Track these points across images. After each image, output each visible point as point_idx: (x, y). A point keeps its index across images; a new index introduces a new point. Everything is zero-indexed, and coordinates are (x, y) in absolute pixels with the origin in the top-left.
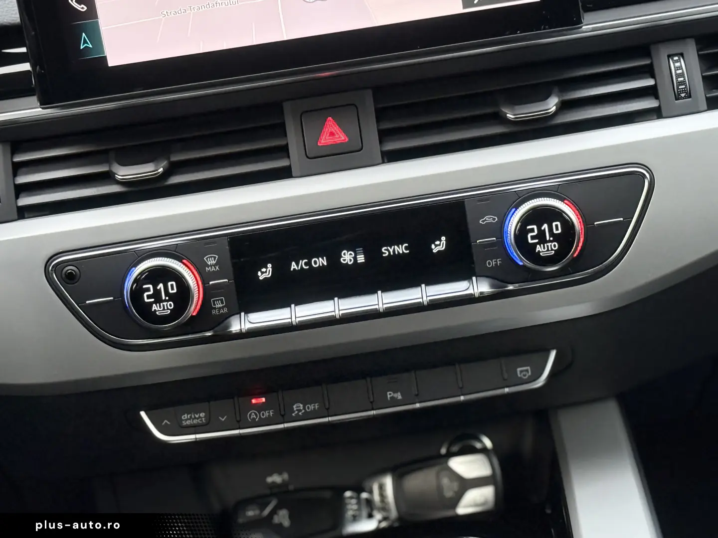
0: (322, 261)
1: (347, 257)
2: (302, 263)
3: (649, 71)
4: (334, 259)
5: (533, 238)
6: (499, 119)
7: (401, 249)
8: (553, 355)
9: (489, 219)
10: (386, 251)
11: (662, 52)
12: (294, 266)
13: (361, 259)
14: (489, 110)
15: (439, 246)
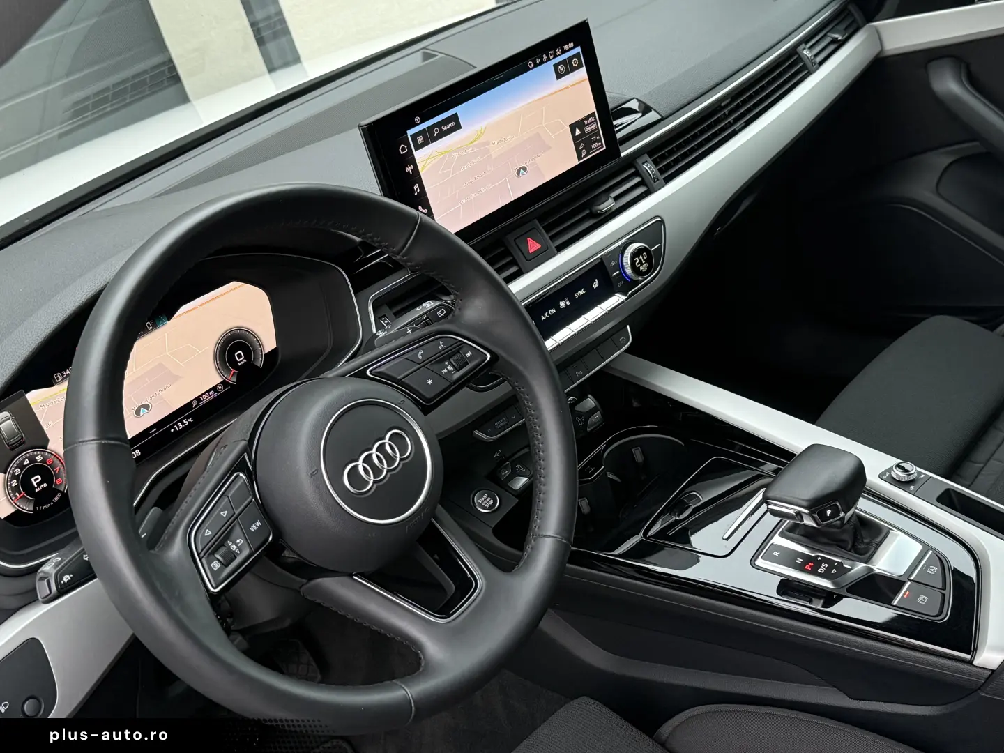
0: (553, 311)
1: (562, 304)
2: (546, 314)
3: (637, 174)
4: (557, 307)
5: (638, 264)
6: (593, 215)
7: (582, 292)
8: (628, 326)
9: (613, 263)
10: (577, 295)
11: (639, 161)
12: (543, 318)
13: (568, 303)
14: (588, 212)
15: (596, 285)
